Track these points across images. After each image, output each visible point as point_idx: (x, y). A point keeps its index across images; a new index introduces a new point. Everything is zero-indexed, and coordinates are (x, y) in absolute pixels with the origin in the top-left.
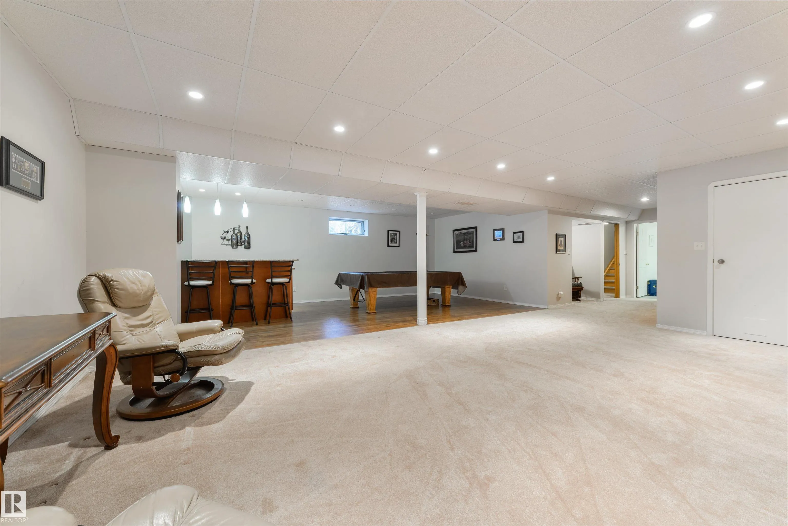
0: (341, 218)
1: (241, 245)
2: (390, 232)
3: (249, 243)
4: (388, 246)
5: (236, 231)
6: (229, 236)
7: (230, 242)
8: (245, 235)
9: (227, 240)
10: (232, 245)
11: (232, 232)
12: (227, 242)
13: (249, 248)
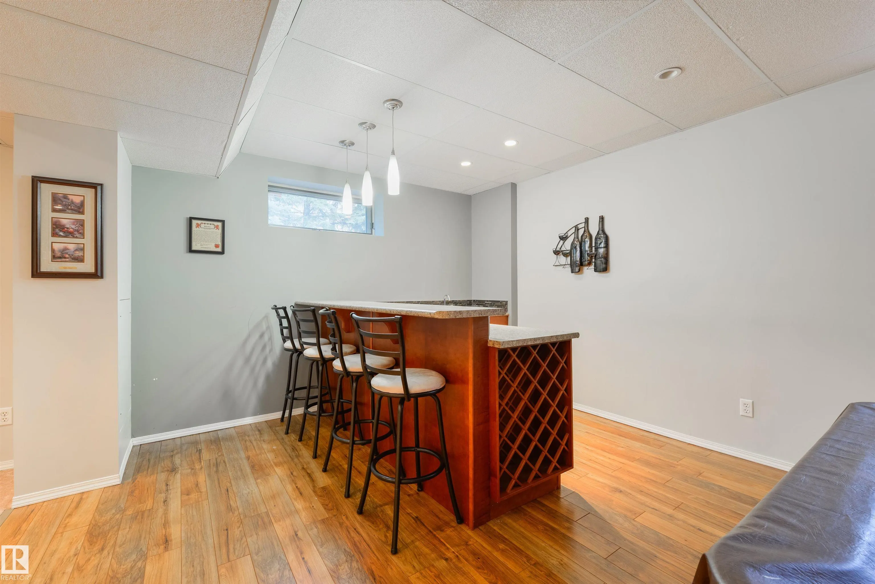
1: (589, 264)
3: (606, 258)
5: (581, 232)
6: (567, 246)
7: (569, 258)
8: (596, 239)
9: (565, 255)
10: (572, 265)
11: (573, 236)
12: (563, 260)
13: (605, 268)
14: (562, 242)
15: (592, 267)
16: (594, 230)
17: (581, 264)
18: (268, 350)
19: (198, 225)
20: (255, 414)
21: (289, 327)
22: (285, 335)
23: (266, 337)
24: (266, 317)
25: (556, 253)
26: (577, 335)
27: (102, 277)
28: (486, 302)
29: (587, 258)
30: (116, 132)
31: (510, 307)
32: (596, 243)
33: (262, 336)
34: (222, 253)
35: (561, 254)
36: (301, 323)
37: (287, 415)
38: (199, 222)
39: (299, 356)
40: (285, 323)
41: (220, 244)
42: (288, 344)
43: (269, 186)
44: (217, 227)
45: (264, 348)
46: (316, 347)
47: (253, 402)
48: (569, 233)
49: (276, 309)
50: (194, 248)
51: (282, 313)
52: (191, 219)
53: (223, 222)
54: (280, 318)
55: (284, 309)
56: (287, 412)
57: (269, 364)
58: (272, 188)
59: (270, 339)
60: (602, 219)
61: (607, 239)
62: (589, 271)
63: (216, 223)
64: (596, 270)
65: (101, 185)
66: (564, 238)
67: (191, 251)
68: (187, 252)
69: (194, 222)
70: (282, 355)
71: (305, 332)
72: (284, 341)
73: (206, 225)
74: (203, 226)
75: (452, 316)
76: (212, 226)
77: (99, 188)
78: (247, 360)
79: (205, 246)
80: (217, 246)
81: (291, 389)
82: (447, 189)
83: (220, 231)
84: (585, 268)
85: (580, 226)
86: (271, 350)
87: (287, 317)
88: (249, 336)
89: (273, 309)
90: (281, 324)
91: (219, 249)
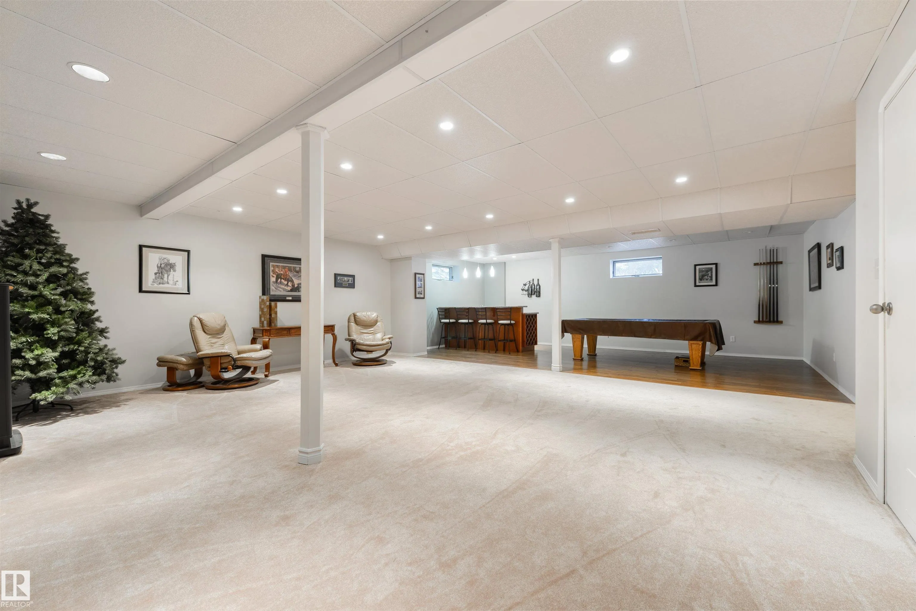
0: (647, 258)
1: (534, 294)
2: (698, 267)
3: (539, 292)
4: (696, 286)
5: (531, 283)
6: (526, 288)
7: (527, 292)
8: (536, 286)
9: (526, 291)
10: (528, 295)
11: (528, 284)
12: (525, 292)
13: (539, 296)
14: (524, 286)
15: (535, 295)
16: (536, 283)
17: (531, 294)
25: (523, 290)
26: (538, 313)
29: (533, 292)
32: (536, 287)
48: (527, 283)
60: (538, 280)
61: (540, 286)
62: (534, 297)
64: (536, 297)
66: (525, 285)
82: (482, 263)
84: (533, 296)
85: (531, 281)
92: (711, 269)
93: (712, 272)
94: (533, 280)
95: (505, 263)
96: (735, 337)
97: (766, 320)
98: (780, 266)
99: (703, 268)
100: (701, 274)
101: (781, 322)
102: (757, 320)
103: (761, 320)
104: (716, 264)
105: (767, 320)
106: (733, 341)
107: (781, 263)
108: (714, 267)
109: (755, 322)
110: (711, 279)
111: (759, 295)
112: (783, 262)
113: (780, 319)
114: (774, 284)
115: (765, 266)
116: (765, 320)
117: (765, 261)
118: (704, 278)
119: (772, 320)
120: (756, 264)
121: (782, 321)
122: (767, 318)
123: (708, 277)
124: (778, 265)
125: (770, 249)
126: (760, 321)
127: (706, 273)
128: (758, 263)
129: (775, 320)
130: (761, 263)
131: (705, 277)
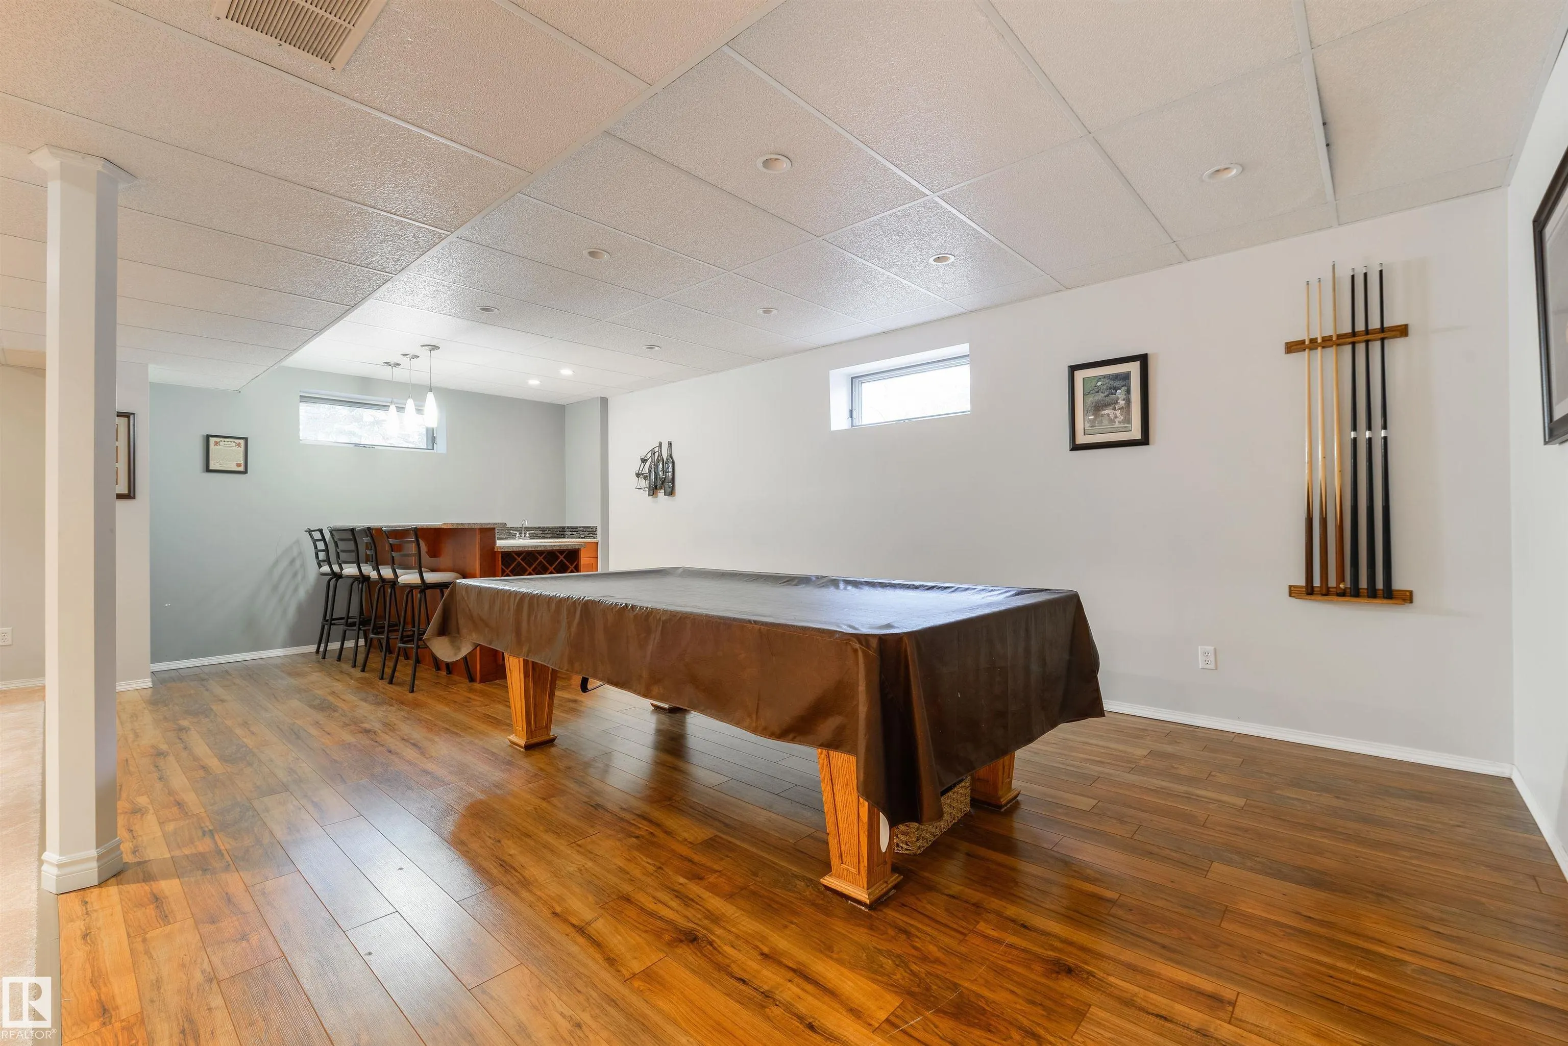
1: (662, 488)
2: (1080, 376)
4: (1074, 445)
5: (656, 455)
6: (646, 469)
7: (647, 481)
8: (666, 463)
9: (644, 478)
10: (650, 489)
11: (650, 459)
12: (643, 483)
13: (671, 492)
16: (665, 455)
17: (656, 488)
18: (299, 577)
19: (216, 443)
20: (284, 646)
21: (327, 550)
22: (320, 558)
23: (298, 563)
24: (297, 542)
27: (134, 498)
28: (579, 529)
29: (660, 482)
30: (147, 364)
31: (599, 532)
32: (666, 467)
33: (292, 562)
34: (245, 472)
35: (641, 476)
36: (339, 543)
37: (322, 649)
38: (218, 440)
39: (337, 580)
40: (321, 546)
41: (242, 462)
42: (326, 569)
43: (301, 396)
44: (239, 445)
45: (295, 575)
46: (355, 565)
47: (283, 633)
49: (310, 532)
50: (211, 468)
51: (317, 535)
52: (208, 437)
53: (246, 439)
54: (315, 541)
55: (321, 531)
56: (323, 645)
57: (302, 593)
58: (304, 399)
59: (303, 565)
60: (670, 444)
61: (673, 463)
62: (661, 495)
63: (237, 441)
64: (666, 494)
65: (134, 414)
67: (208, 470)
68: (204, 472)
69: (212, 440)
70: (318, 581)
71: (343, 551)
72: (320, 566)
73: (225, 443)
74: (222, 443)
75: (455, 527)
76: (234, 444)
77: (131, 417)
78: (275, 588)
79: (225, 466)
80: (239, 465)
81: (327, 618)
83: (242, 449)
84: (659, 491)
86: (304, 578)
87: (324, 539)
88: (276, 563)
89: (306, 531)
90: (316, 547)
91: (242, 469)
92: (1125, 377)
93: (1128, 392)
94: (660, 444)
95: (604, 401)
96: (1215, 649)
97: (1338, 583)
98: (1397, 348)
99: (1100, 378)
100: (1090, 399)
101: (1407, 598)
102: (1301, 582)
103: (1317, 582)
104: (1143, 360)
105: (1342, 586)
106: (1208, 667)
107: (1403, 331)
108: (1134, 368)
109: (1293, 592)
110: (1128, 420)
111: (1306, 478)
112: (1411, 330)
113: (1399, 584)
114: (1369, 428)
115: (1331, 352)
116: (1332, 583)
117: (1329, 332)
118: (1102, 416)
119: (1363, 583)
120: (1293, 347)
121: (1411, 592)
122: (1341, 578)
123: (1114, 409)
124: (1386, 342)
125: (1353, 277)
126: (1313, 587)
127: (1108, 396)
128: (1303, 342)
129: (1380, 585)
130: (1313, 341)
131: (1106, 412)
